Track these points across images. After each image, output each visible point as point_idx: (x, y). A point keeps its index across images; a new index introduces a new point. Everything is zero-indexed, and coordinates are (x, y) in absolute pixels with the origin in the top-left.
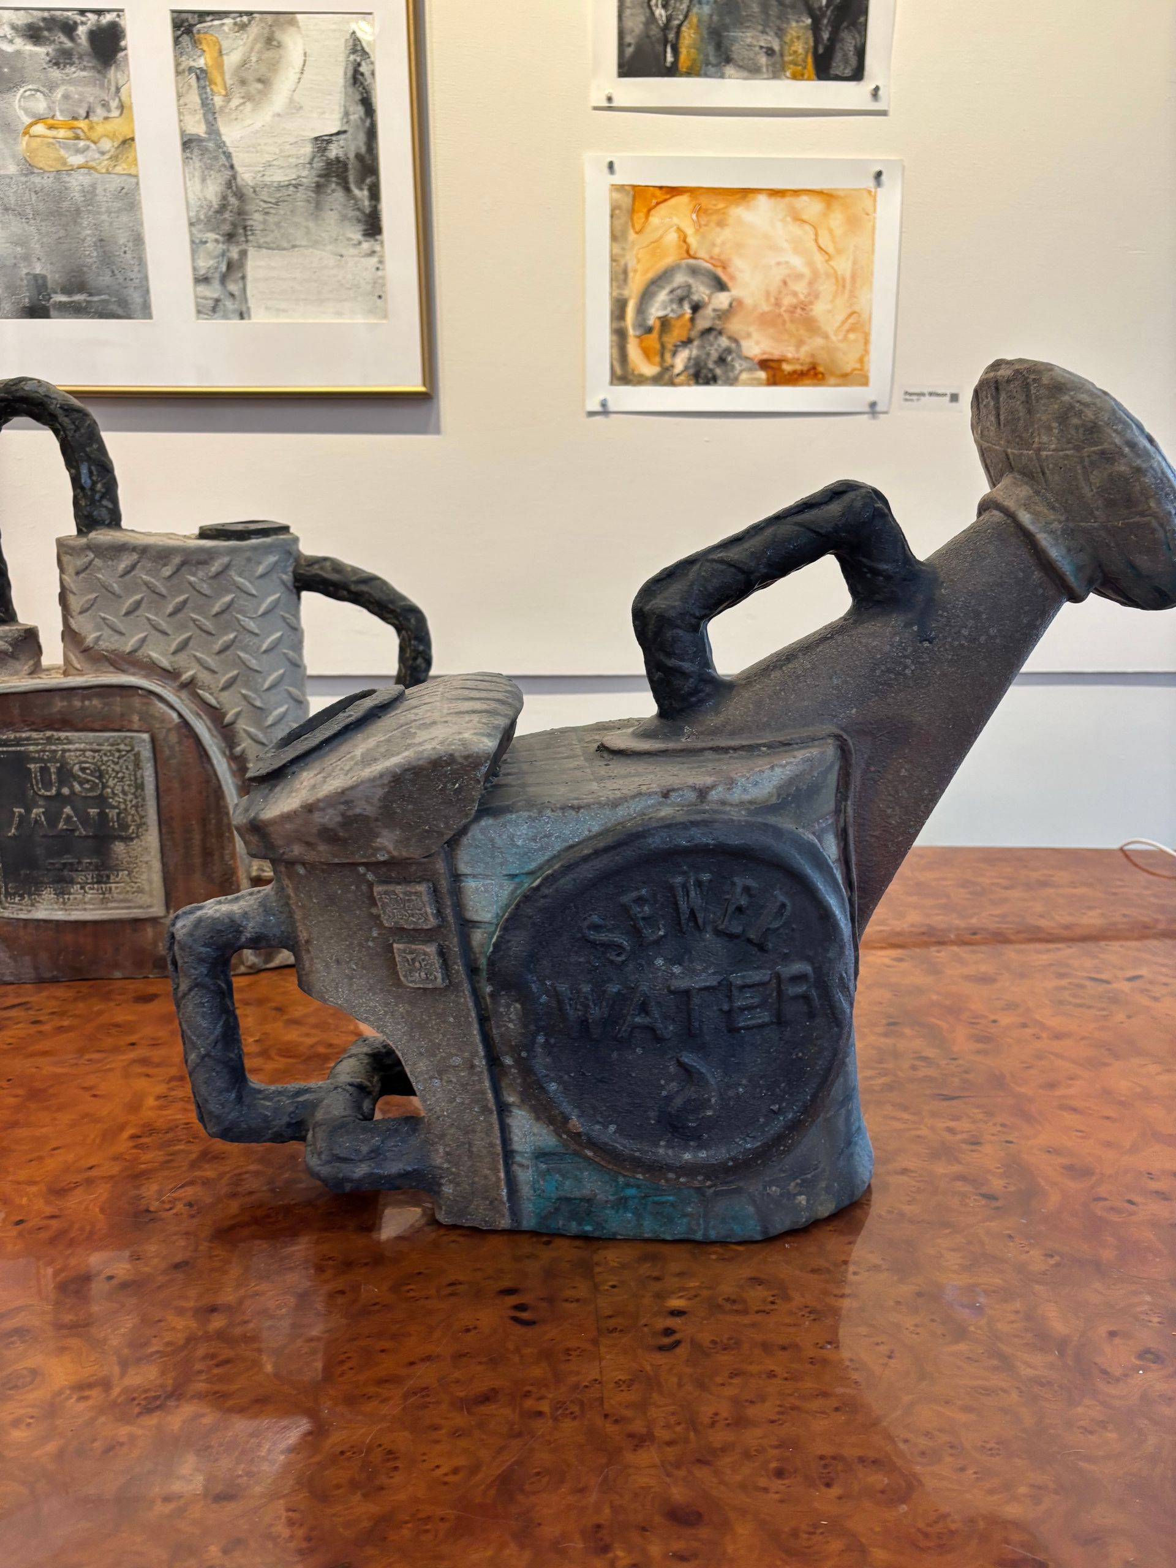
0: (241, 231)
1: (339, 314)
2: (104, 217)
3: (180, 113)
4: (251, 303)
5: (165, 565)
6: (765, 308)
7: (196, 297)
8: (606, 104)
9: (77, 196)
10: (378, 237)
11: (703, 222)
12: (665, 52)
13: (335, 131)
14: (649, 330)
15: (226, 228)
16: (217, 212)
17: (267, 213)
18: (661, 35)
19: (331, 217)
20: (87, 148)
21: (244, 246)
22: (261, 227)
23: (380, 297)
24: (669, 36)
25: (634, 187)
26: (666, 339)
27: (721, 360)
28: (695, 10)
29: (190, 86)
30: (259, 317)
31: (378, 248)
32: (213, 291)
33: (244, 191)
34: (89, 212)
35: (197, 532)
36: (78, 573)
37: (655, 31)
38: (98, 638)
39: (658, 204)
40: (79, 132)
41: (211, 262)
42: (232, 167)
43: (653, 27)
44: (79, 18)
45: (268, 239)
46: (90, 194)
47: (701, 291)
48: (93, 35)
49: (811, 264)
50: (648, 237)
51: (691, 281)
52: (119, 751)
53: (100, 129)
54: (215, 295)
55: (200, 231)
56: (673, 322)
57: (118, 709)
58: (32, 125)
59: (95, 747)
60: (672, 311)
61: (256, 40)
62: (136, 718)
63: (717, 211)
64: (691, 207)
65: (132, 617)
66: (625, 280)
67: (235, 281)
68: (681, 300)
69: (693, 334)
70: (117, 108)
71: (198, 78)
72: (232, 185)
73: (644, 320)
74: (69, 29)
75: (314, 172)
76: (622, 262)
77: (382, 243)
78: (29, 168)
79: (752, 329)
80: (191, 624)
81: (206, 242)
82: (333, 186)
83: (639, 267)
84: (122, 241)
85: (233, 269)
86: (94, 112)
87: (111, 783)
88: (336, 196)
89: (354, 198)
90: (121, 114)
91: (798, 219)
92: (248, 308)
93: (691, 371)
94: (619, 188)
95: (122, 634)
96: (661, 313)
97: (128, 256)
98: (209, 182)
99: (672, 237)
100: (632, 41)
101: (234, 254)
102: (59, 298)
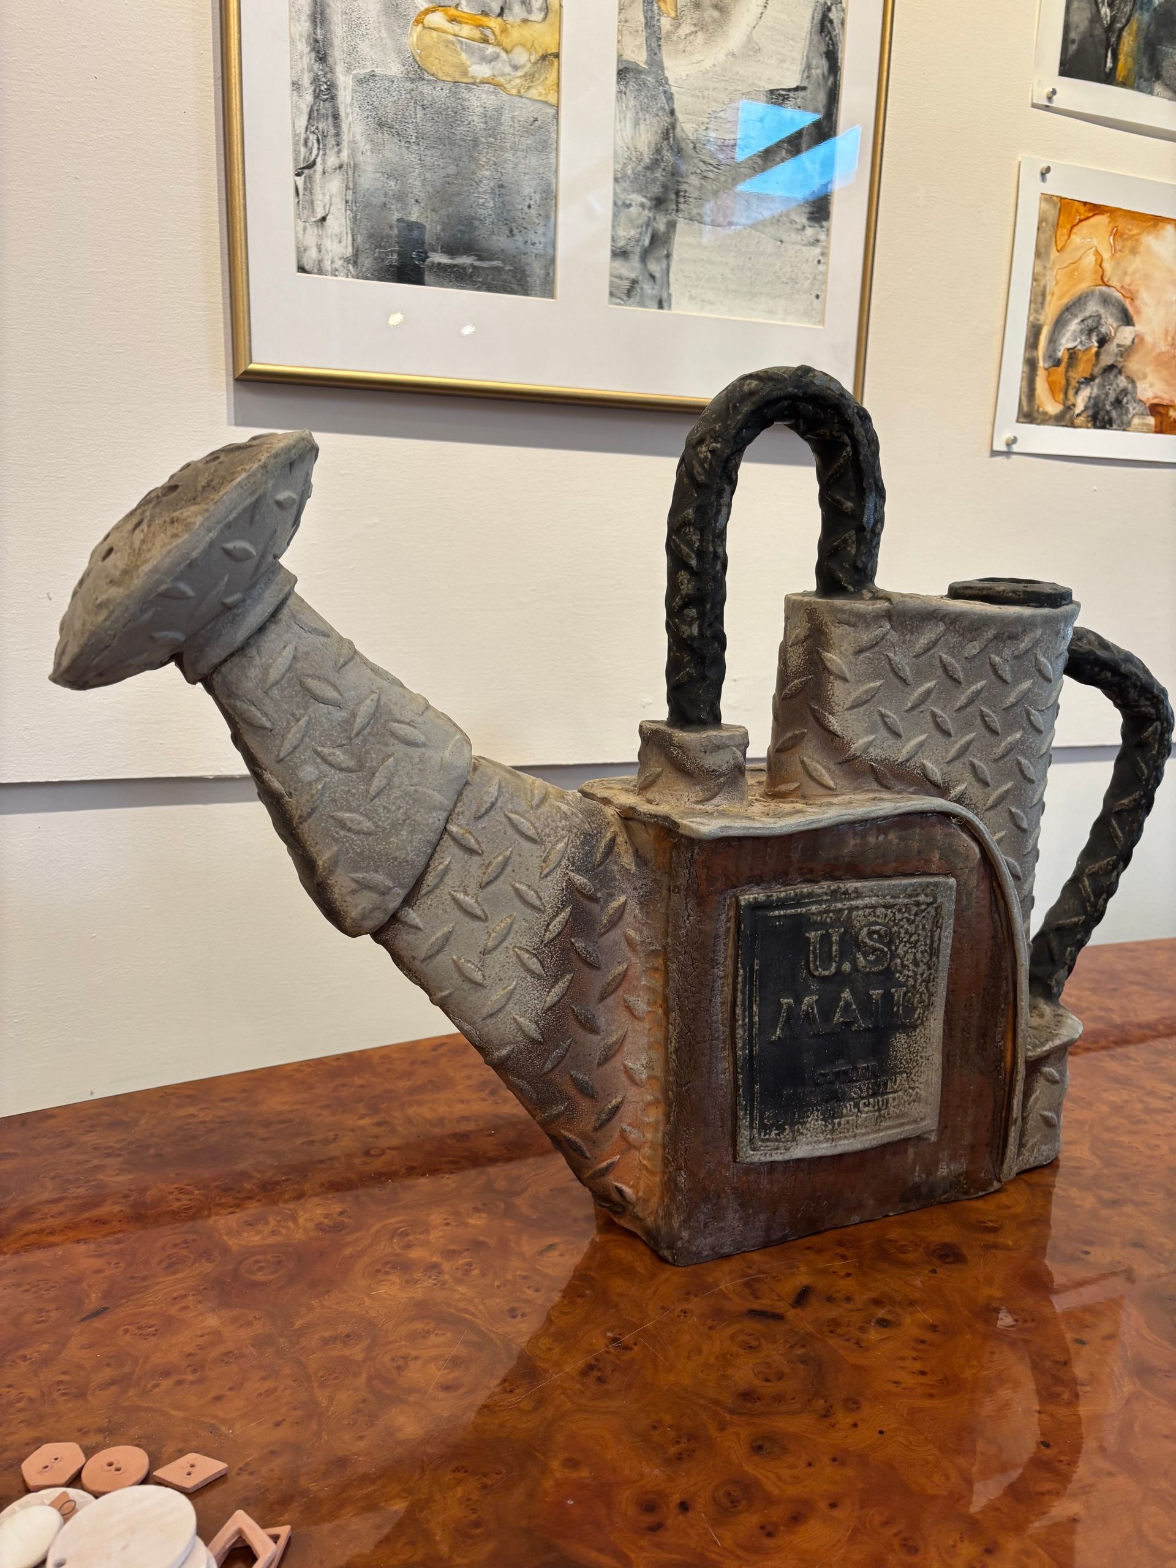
0: (673, 196)
1: (771, 312)
2: (508, 155)
3: (620, 32)
4: (673, 289)
6: (1163, 347)
7: (612, 275)
8: (1044, 102)
9: (478, 122)
10: (824, 223)
11: (1118, 248)
12: (1106, 56)
13: (794, 86)
14: (1057, 363)
15: (656, 190)
16: (647, 168)
18: (1103, 36)
20: (496, 57)
21: (674, 216)
22: (696, 194)
23: (817, 297)
24: (1110, 37)
25: (1062, 198)
26: (1071, 374)
27: (1118, 402)
28: (1136, 15)
30: (681, 307)
31: (822, 237)
32: (630, 269)
33: (683, 145)
34: (490, 145)
36: (859, 652)
37: (1099, 31)
38: (870, 744)
39: (1081, 221)
40: (488, 32)
41: (633, 232)
42: (672, 112)
43: (1098, 26)
46: (493, 118)
47: (1109, 324)
50: (1068, 257)
51: (1102, 311)
52: (918, 904)
53: (515, 34)
54: (633, 275)
55: (625, 190)
56: (1080, 355)
57: (916, 845)
58: (427, 12)
59: (889, 900)
60: (1081, 342)
62: (936, 856)
63: (1131, 237)
64: (1110, 229)
65: (916, 713)
66: (1043, 303)
67: (658, 260)
68: (1090, 331)
69: (1097, 370)
70: (540, 9)
72: (669, 132)
73: (1055, 350)
75: (764, 134)
76: (1042, 284)
78: (418, 72)
79: (1148, 370)
80: (978, 722)
81: (630, 206)
83: (1056, 290)
84: (527, 191)
86: (510, 9)
87: (900, 951)
88: (784, 167)
90: (544, 19)
92: (670, 295)
93: (1090, 412)
94: (1048, 198)
95: (899, 737)
96: (1070, 345)
97: (533, 212)
99: (1090, 260)
100: (1077, 38)
102: (439, 258)
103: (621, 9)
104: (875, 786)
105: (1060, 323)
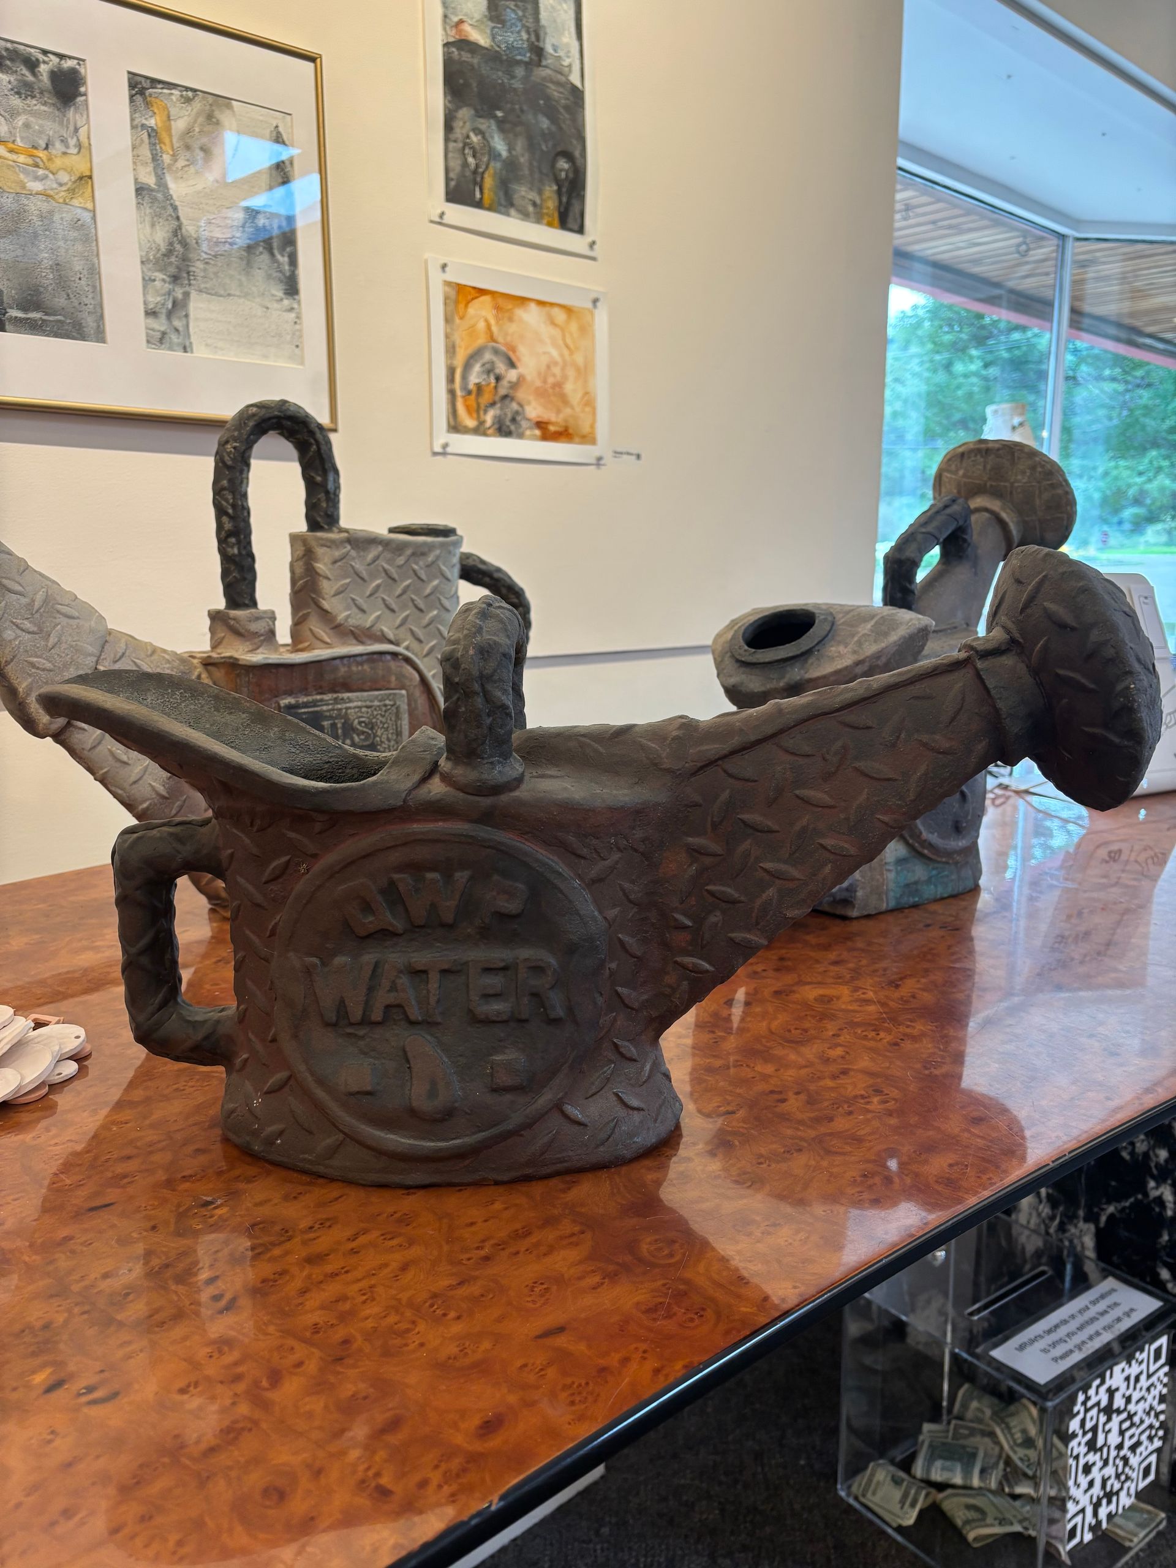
0: (185, 275)
1: (265, 357)
2: (61, 243)
3: (134, 163)
4: (193, 339)
5: (400, 555)
6: (538, 383)
7: (147, 328)
8: (438, 219)
9: (36, 220)
10: (296, 297)
11: (500, 317)
12: (475, 190)
14: (469, 393)
15: (172, 270)
16: (164, 255)
17: (207, 263)
18: (472, 177)
19: (259, 274)
20: (46, 177)
21: (187, 289)
22: (202, 274)
23: (297, 346)
24: (476, 177)
25: (458, 285)
27: (513, 420)
28: (492, 164)
29: (142, 140)
30: (200, 352)
31: (295, 306)
32: (160, 324)
33: (188, 240)
34: (47, 237)
36: (335, 562)
37: (468, 173)
38: (348, 617)
39: (473, 299)
40: (38, 160)
41: (159, 299)
42: (178, 218)
43: (467, 170)
44: (41, 57)
45: (208, 286)
46: (46, 217)
47: (501, 367)
48: (56, 75)
49: (562, 355)
50: (467, 322)
51: (495, 359)
52: (385, 705)
53: (59, 162)
54: (163, 329)
55: (149, 270)
56: (484, 388)
57: (380, 673)
59: (368, 703)
60: (484, 379)
61: (198, 114)
62: (393, 678)
63: (508, 310)
64: (493, 305)
65: (373, 598)
66: (454, 353)
67: (180, 318)
68: (489, 372)
69: (497, 398)
70: (75, 146)
71: (149, 135)
72: (177, 231)
73: (467, 384)
74: (32, 65)
75: (246, 235)
76: (452, 340)
77: (299, 302)
79: (531, 398)
80: (411, 604)
81: (154, 280)
82: (261, 249)
83: (462, 344)
84: (78, 268)
85: (178, 307)
86: (53, 145)
87: (379, 733)
88: (263, 259)
89: (277, 261)
90: (79, 152)
91: (553, 323)
92: (191, 343)
93: (496, 426)
94: (448, 284)
95: (365, 612)
96: (477, 381)
97: (83, 282)
98: (158, 227)
99: (481, 325)
100: (454, 177)
101: (179, 293)
102: (14, 313)
103: (134, 148)
104: (354, 641)
105: (467, 367)
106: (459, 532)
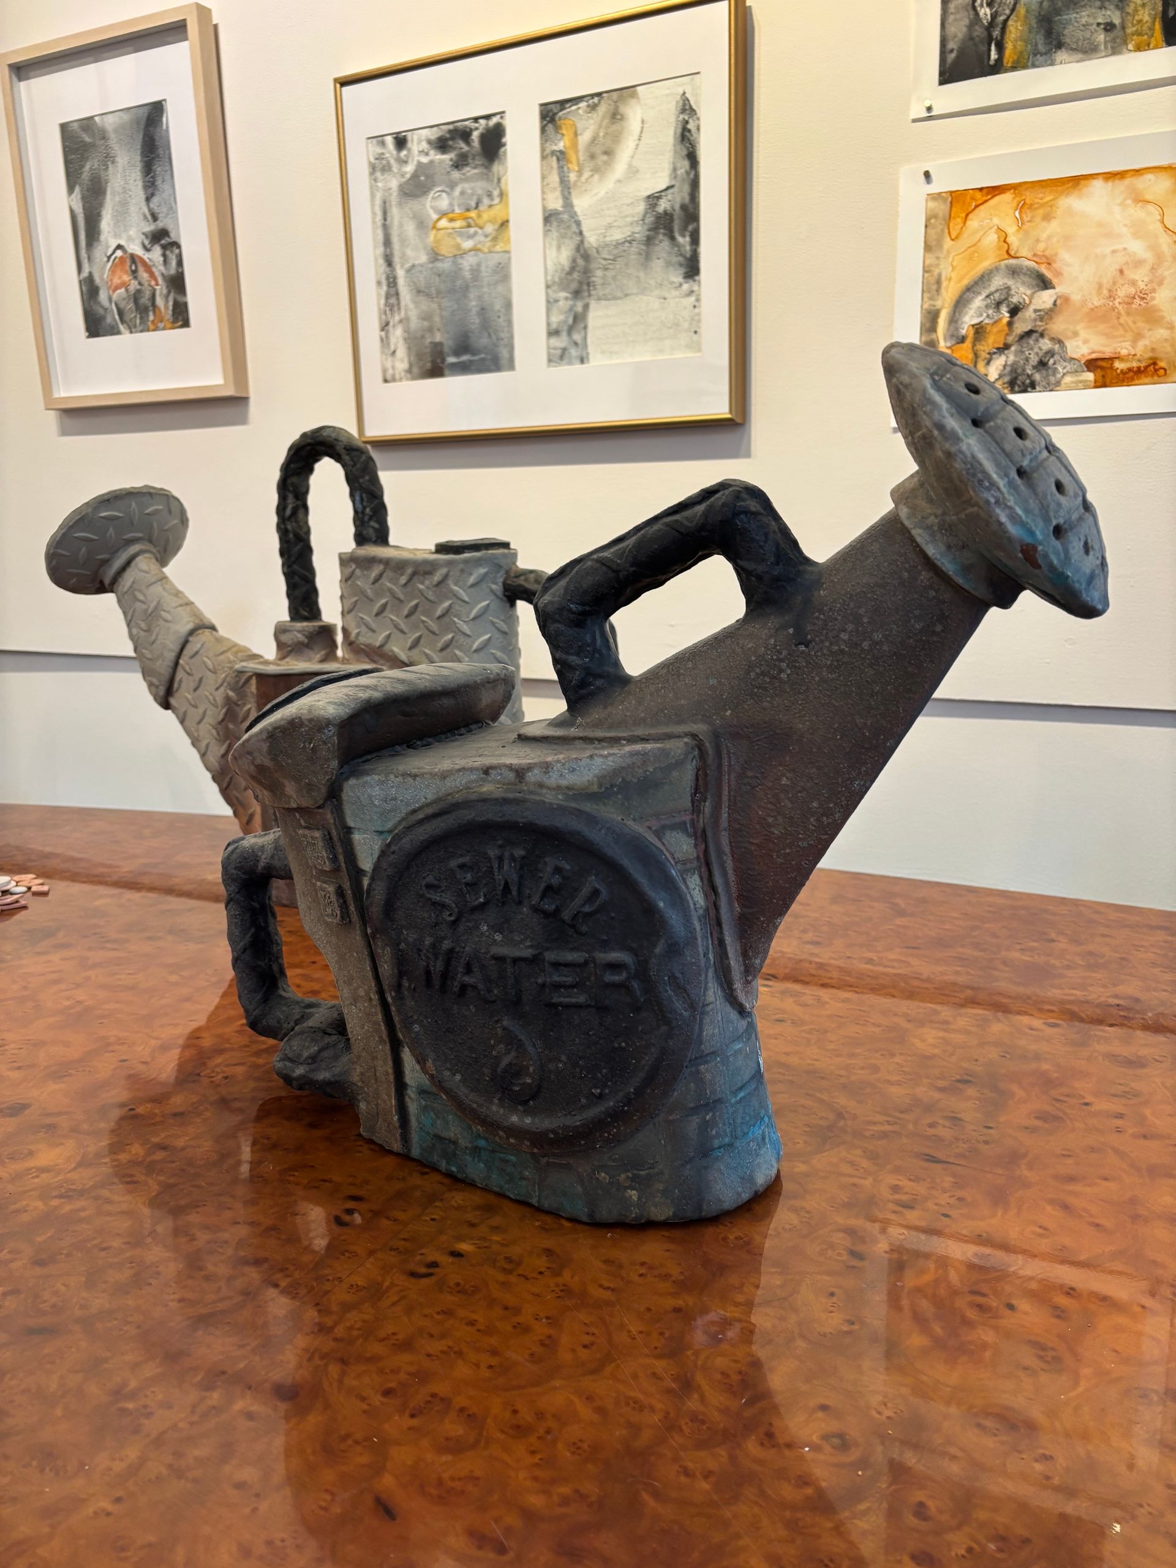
0: (585, 287)
1: (661, 351)
2: (486, 289)
3: (543, 193)
4: (590, 349)
5: (402, 575)
6: (1097, 302)
7: (549, 348)
8: (925, 114)
9: (467, 275)
10: (697, 278)
11: (1026, 219)
12: (989, 50)
13: (664, 187)
14: (963, 339)
15: (574, 286)
16: (568, 273)
17: (606, 269)
18: (985, 33)
19: (658, 265)
20: (476, 233)
21: (587, 300)
22: (601, 281)
23: (696, 332)
24: (994, 34)
25: (951, 192)
26: (979, 347)
27: (1042, 364)
28: (1022, 2)
29: (552, 168)
30: (596, 360)
31: (695, 288)
32: (561, 342)
33: (590, 252)
34: (475, 286)
35: (433, 548)
37: (979, 32)
38: (358, 634)
39: (977, 206)
40: (470, 221)
41: (561, 317)
42: (581, 233)
43: (977, 27)
44: (473, 125)
45: (607, 291)
47: (1021, 292)
48: (483, 138)
49: (1154, 248)
50: (965, 241)
51: (1010, 283)
53: (485, 216)
54: (563, 345)
55: (555, 292)
56: (989, 328)
58: (439, 219)
60: (988, 316)
61: (603, 117)
63: (1044, 205)
64: (1015, 204)
65: (380, 617)
66: (938, 290)
67: (579, 331)
68: (998, 304)
70: (498, 196)
71: (558, 160)
73: (957, 329)
74: (467, 136)
75: (646, 227)
76: (936, 273)
77: (699, 282)
78: (435, 256)
79: (1078, 328)
80: (421, 625)
81: (558, 301)
82: (661, 237)
83: (953, 275)
84: (497, 307)
85: (578, 320)
86: (482, 202)
88: (663, 246)
89: (678, 245)
90: (500, 201)
91: (1140, 200)
92: (588, 354)
93: (1007, 379)
94: (936, 197)
95: (373, 631)
96: (975, 321)
97: (501, 320)
98: (563, 248)
99: (992, 238)
100: (955, 47)
101: (579, 308)
102: (451, 360)
104: (367, 660)
105: (960, 303)
106: (512, 546)
